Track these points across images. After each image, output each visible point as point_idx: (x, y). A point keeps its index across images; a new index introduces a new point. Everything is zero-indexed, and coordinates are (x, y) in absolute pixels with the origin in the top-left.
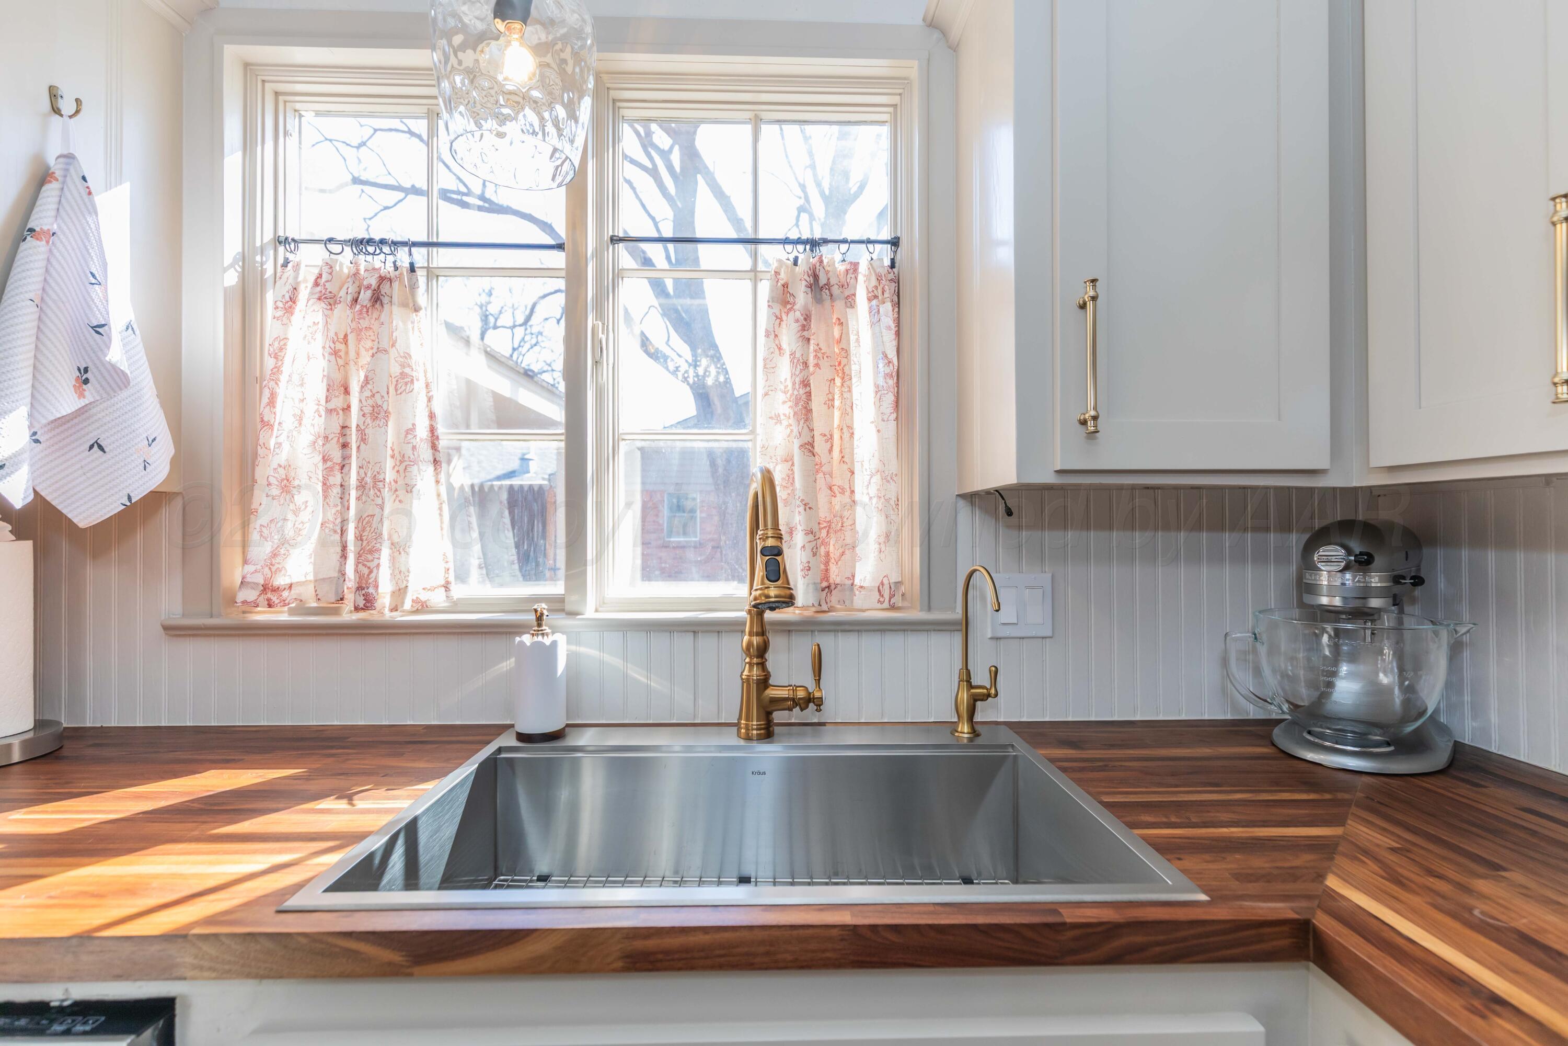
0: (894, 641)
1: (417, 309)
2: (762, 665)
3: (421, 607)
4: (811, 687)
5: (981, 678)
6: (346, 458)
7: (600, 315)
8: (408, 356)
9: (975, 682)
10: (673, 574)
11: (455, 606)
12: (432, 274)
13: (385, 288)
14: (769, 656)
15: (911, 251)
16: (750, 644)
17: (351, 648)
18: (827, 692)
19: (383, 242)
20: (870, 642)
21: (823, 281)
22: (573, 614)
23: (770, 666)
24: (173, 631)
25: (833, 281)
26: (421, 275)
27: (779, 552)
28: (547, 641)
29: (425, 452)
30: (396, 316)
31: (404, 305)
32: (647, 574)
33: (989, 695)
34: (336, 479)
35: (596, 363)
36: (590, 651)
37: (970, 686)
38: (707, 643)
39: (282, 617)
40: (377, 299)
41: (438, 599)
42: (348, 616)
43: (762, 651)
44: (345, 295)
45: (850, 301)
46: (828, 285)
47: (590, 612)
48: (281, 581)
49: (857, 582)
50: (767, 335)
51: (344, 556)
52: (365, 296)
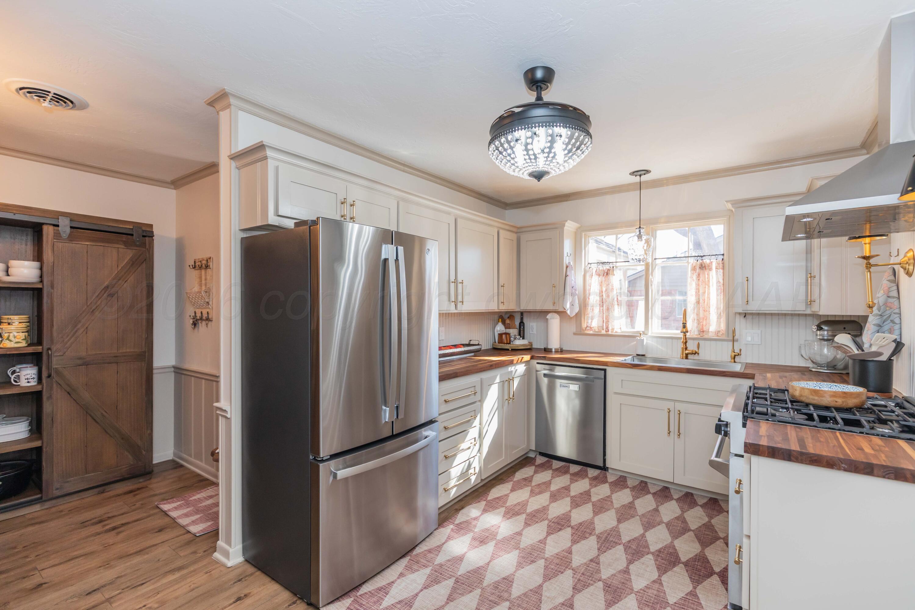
0: (719, 343)
1: (614, 275)
2: (686, 345)
3: (616, 332)
4: (697, 351)
5: (737, 351)
6: (603, 304)
7: (652, 276)
8: (613, 285)
9: (735, 352)
10: (668, 328)
11: (622, 332)
12: (616, 267)
13: (608, 272)
14: (687, 344)
15: (725, 257)
16: (683, 341)
17: (604, 338)
18: (700, 352)
19: (608, 262)
20: (713, 343)
21: (703, 265)
22: (646, 334)
23: (687, 345)
24: (575, 334)
25: (706, 265)
26: (614, 267)
27: (686, 324)
28: (642, 338)
29: (616, 303)
30: (611, 276)
31: (612, 274)
32: (662, 329)
33: (738, 355)
34: (602, 308)
35: (651, 285)
36: (650, 342)
37: (734, 352)
38: (674, 341)
39: (591, 332)
40: (607, 274)
41: (619, 331)
42: (604, 332)
43: (686, 342)
44: (602, 274)
45: (710, 269)
46: (705, 267)
47: (650, 334)
48: (592, 326)
49: (710, 330)
50: (690, 277)
51: (603, 322)
52: (605, 274)
